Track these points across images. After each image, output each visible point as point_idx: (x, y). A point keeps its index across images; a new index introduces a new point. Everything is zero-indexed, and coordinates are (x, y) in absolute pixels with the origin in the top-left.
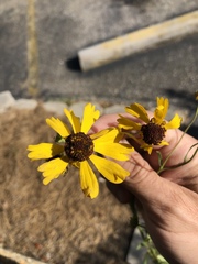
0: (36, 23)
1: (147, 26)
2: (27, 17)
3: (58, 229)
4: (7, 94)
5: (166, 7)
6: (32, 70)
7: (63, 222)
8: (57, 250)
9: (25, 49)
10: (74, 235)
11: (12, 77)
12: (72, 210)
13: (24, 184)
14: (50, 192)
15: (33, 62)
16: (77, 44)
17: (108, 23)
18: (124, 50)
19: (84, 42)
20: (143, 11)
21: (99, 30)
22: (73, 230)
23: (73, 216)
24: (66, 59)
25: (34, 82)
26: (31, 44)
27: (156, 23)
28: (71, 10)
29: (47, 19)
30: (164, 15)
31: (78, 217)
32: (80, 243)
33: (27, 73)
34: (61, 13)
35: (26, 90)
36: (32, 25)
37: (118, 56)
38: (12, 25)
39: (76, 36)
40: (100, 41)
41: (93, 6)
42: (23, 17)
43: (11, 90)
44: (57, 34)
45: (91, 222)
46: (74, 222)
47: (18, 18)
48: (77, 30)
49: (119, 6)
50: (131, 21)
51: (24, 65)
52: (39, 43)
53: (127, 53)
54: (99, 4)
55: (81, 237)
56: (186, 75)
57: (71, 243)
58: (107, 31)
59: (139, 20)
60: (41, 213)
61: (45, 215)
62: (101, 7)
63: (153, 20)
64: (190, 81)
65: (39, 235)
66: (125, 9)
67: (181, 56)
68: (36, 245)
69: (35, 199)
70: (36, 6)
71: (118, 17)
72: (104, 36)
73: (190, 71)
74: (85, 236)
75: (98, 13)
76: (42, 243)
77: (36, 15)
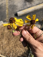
0: (8, 6)
1: (32, 7)
2: (6, 5)
3: (13, 51)
4: (2, 21)
5: (36, 3)
6: (7, 16)
7: (14, 49)
8: (13, 55)
9: (6, 12)
10: (16, 52)
11: (3, 18)
12: (16, 46)
13: (6, 41)
14: (11, 42)
15: (7, 14)
16: (17, 11)
17: (24, 6)
18: (27, 12)
19: (18, 10)
20: (31, 4)
21: (22, 8)
22: (16, 51)
23: (16, 48)
25: (8, 19)
26: (7, 11)
27: (34, 6)
28: (15, 3)
29: (10, 5)
30: (36, 4)
31: (17, 48)
32: (18, 54)
33: (6, 17)
34: (13, 4)
35: (6, 20)
36: (7, 7)
37: (26, 13)
38: (3, 7)
39: (17, 9)
40: (22, 10)
41: (20, 2)
42: (5, 5)
43: (3, 21)
44: (12, 9)
45: (20, 49)
46: (16, 49)
47: (4, 5)
48: (17, 8)
49: (26, 2)
50: (28, 6)
51: (6, 15)
52: (9, 10)
53: (28, 13)
54: (22, 2)
55: (18, 52)
56: (40, 17)
57: (16, 54)
58: (23, 8)
59: (30, 5)
60: (9, 47)
61: (10, 48)
62: (22, 3)
63: (33, 5)
64: (41, 18)
65: (9, 52)
66: (27, 3)
67: (39, 13)
68: (8, 54)
69: (8, 44)
70: (8, 3)
71: (26, 5)
72: (23, 9)
73: (41, 16)
74: (19, 52)
75: (21, 4)
76: (9, 54)
77: (8, 5)
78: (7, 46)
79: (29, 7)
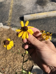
0: (13, 5)
1: (44, 12)
2: (11, 3)
3: (10, 65)
5: (50, 8)
6: (10, 18)
7: (12, 63)
8: (9, 71)
9: (9, 12)
10: (14, 67)
11: (4, 19)
12: (15, 60)
13: (2, 50)
16: (24, 13)
17: (33, 9)
19: (26, 13)
20: (43, 8)
21: (30, 11)
24: (20, 17)
27: (46, 12)
30: (49, 10)
31: (16, 62)
32: (16, 70)
33: (8, 19)
34: (21, 4)
35: (7, 23)
37: (35, 18)
39: (24, 11)
40: (30, 14)
41: (30, 4)
42: (9, 3)
44: (18, 10)
45: (20, 64)
46: (15, 64)
49: (37, 5)
50: (39, 10)
51: (8, 16)
53: (37, 18)
55: (16, 68)
56: (53, 27)
59: (42, 10)
60: (6, 59)
65: (4, 66)
67: (52, 22)
69: (5, 55)
74: (18, 68)
75: (31, 6)
77: (13, 3)
78: (3, 58)
79: (40, 12)
